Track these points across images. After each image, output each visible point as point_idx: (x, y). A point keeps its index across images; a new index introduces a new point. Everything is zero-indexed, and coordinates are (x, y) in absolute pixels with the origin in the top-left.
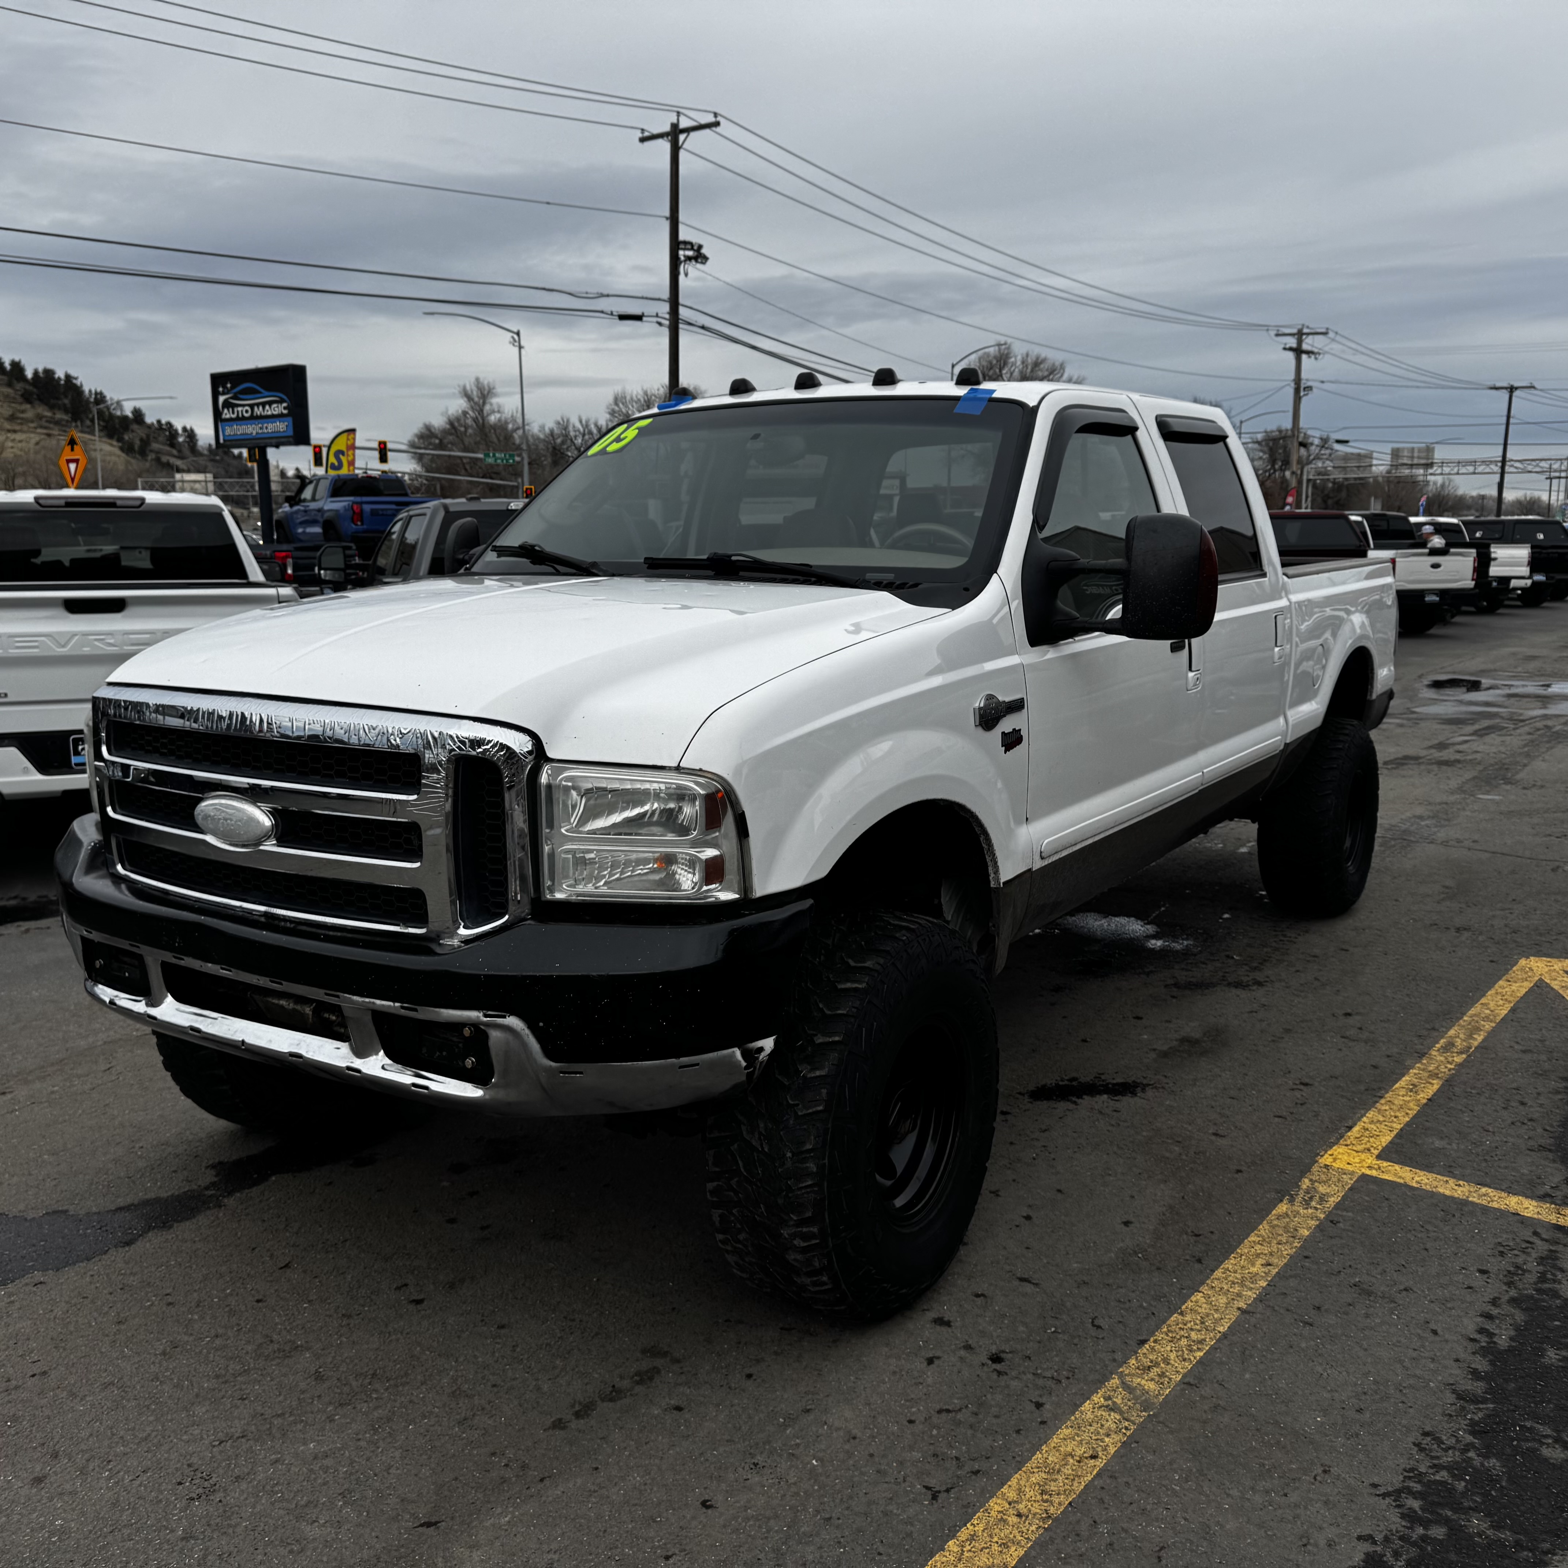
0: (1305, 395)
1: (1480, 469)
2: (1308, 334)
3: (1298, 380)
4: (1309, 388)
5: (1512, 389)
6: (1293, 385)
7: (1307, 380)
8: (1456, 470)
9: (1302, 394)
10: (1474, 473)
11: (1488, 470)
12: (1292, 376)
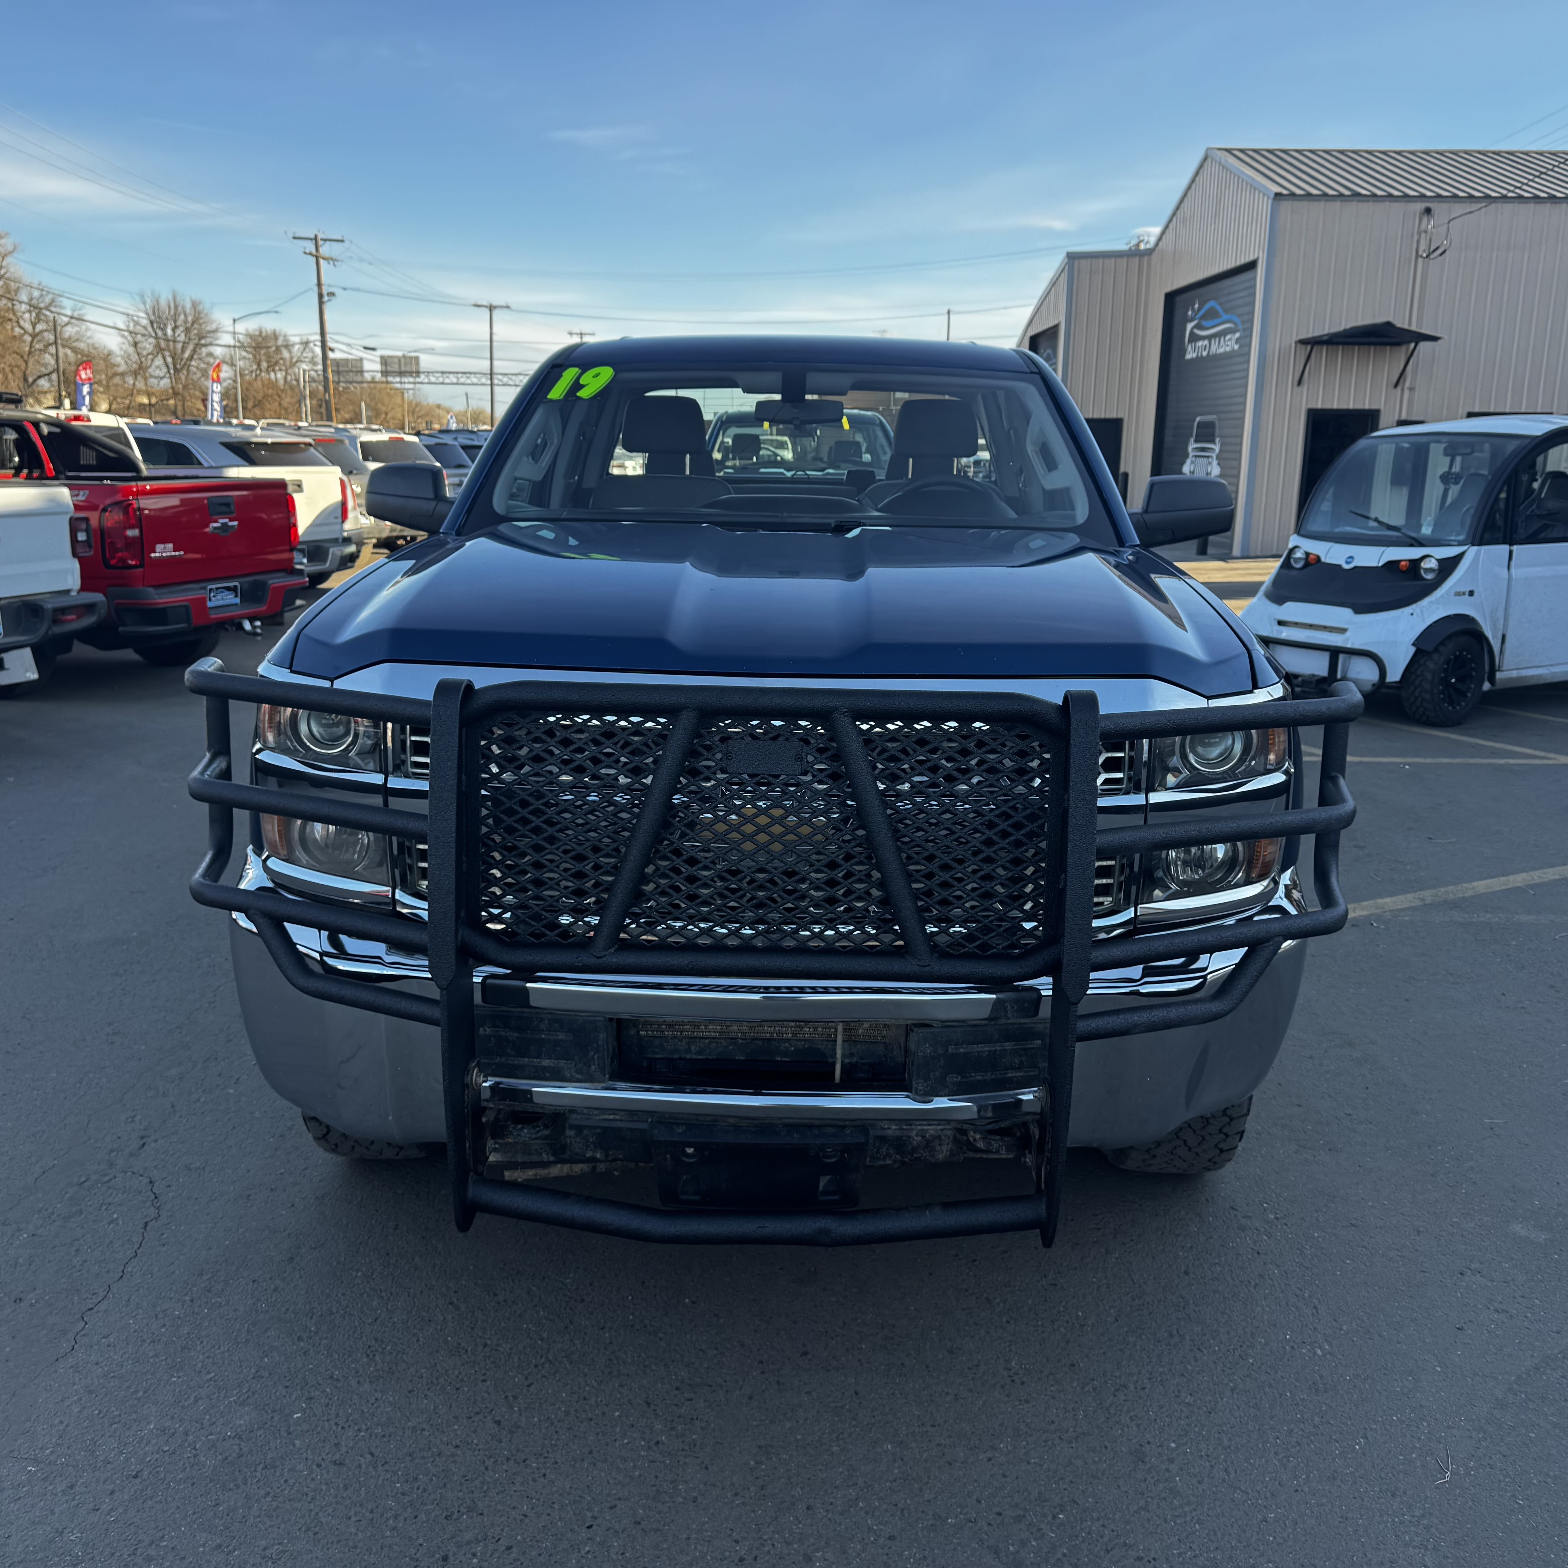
0: (329, 300)
1: (462, 380)
2: (325, 240)
3: (319, 285)
4: (331, 294)
5: (491, 308)
6: (316, 289)
7: (329, 286)
8: (441, 380)
9: (326, 298)
10: (457, 384)
11: (468, 381)
12: (315, 281)
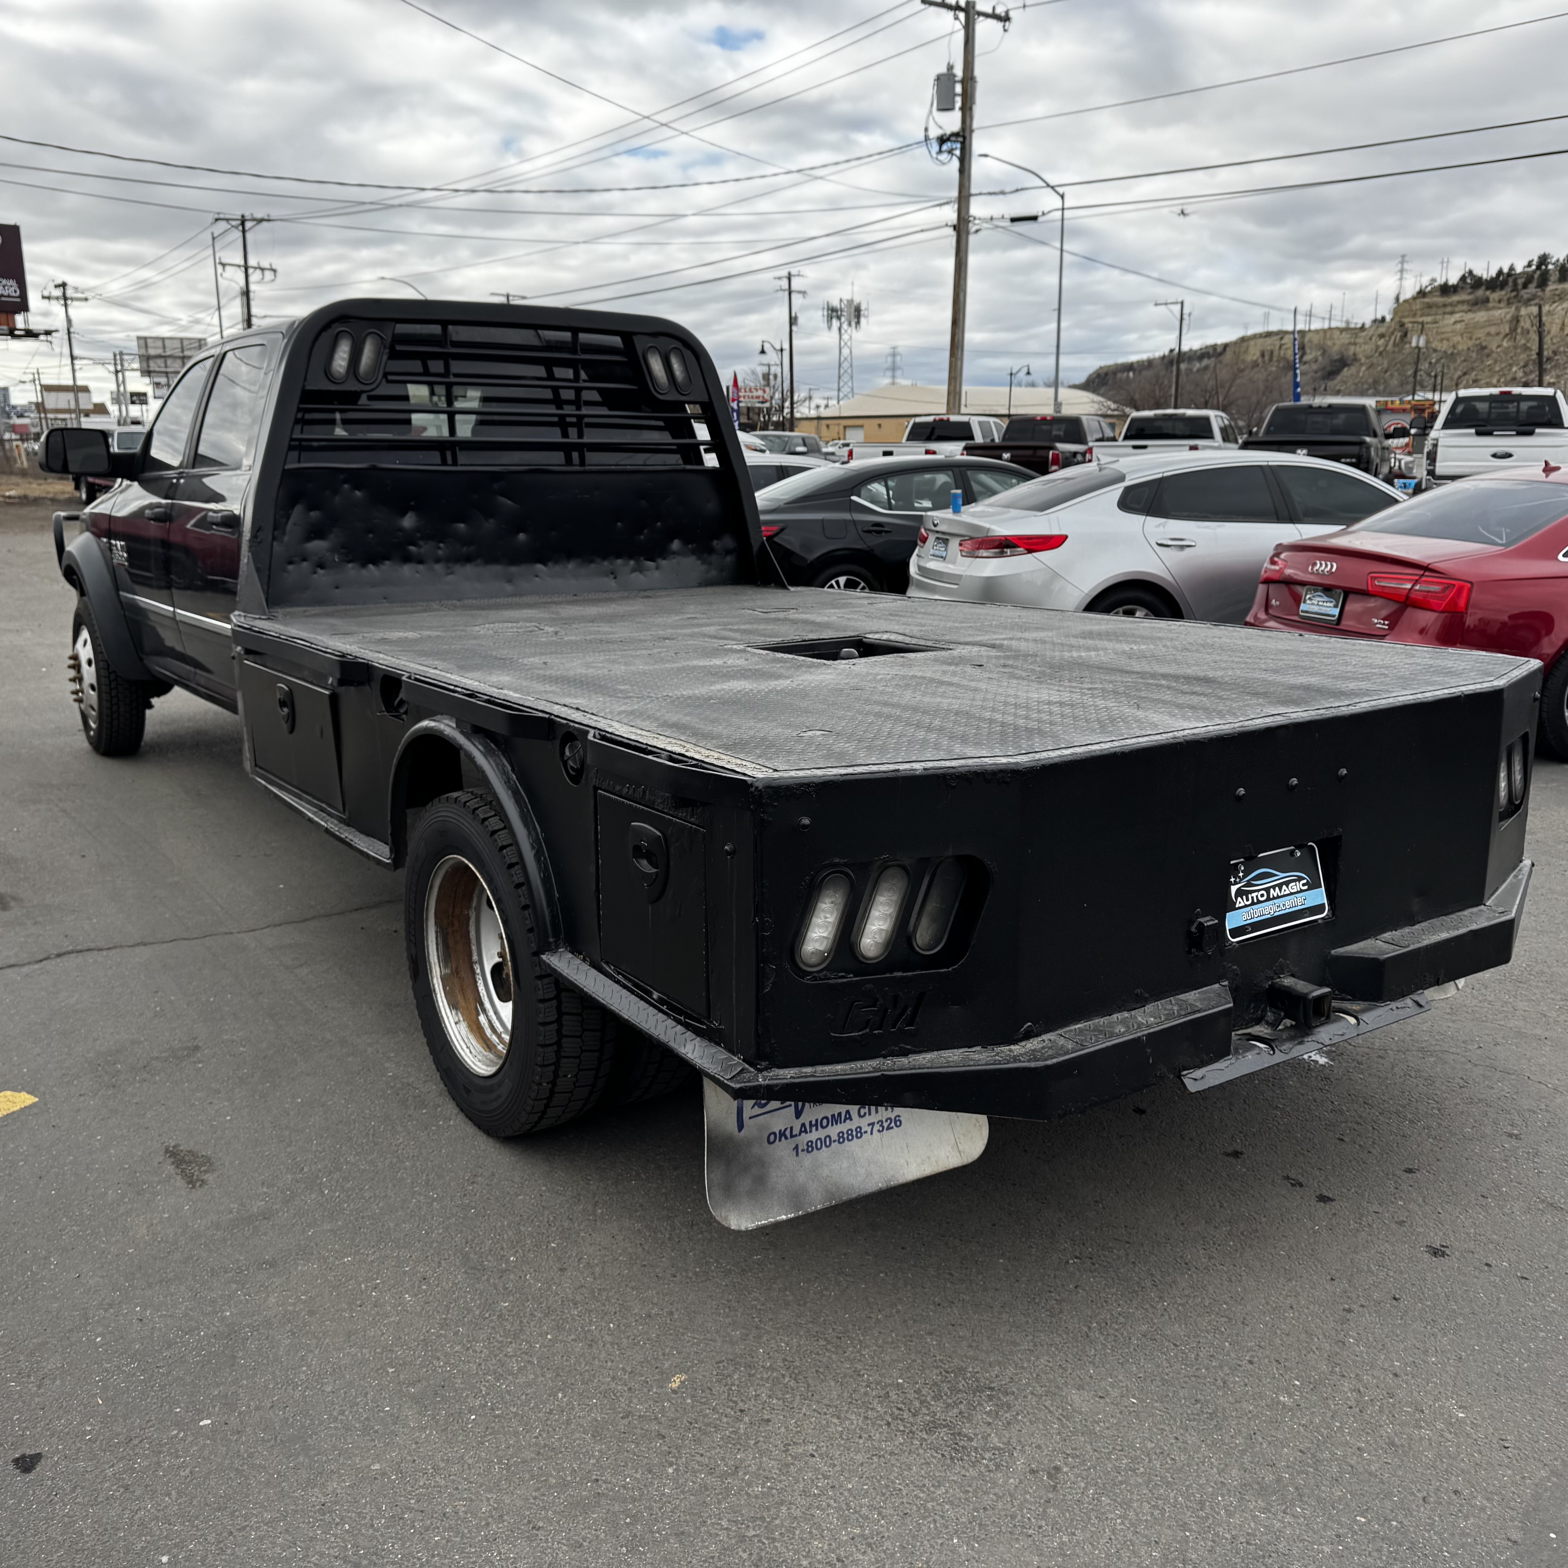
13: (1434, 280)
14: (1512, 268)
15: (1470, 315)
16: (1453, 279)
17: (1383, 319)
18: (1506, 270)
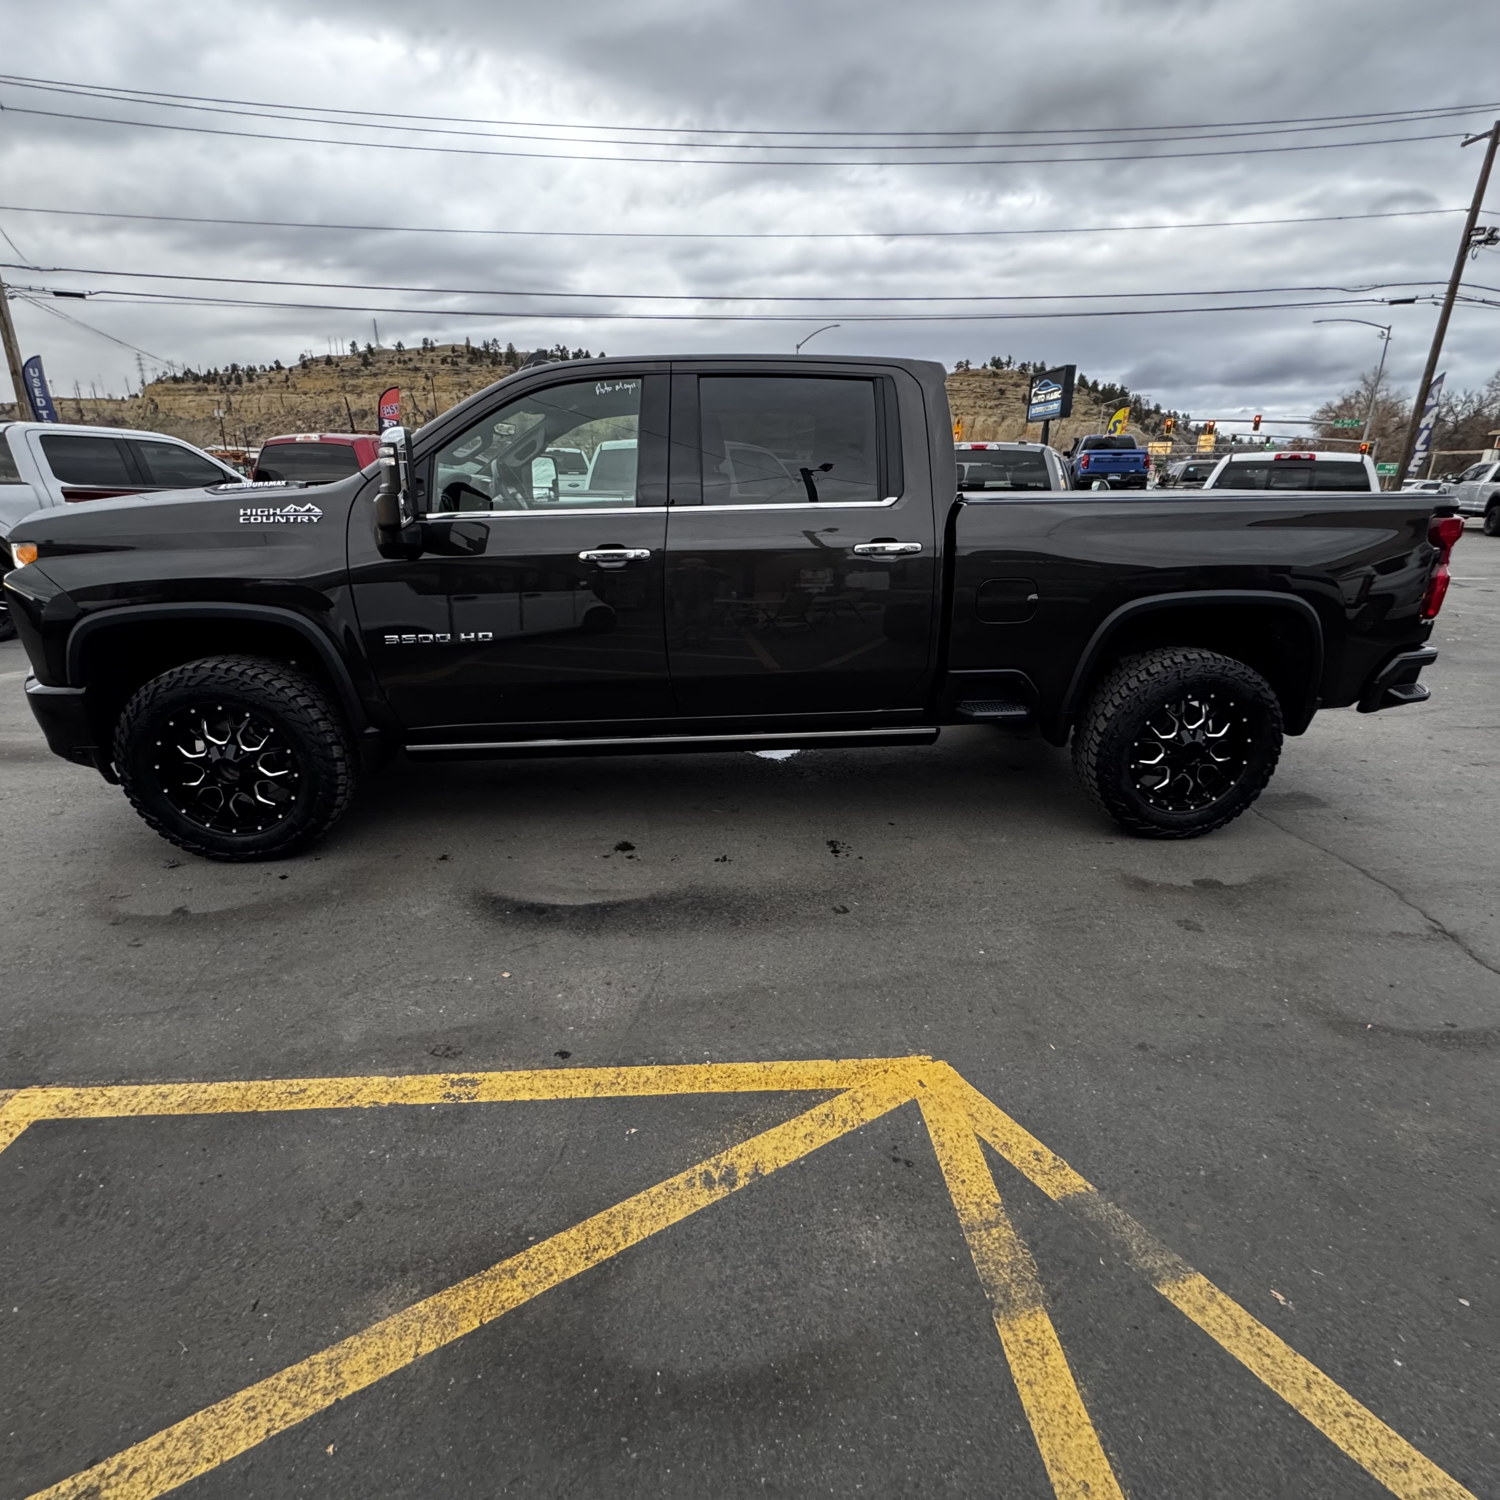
13: (165, 373)
14: (216, 369)
15: (198, 398)
16: (179, 375)
17: (136, 396)
18: (212, 371)
